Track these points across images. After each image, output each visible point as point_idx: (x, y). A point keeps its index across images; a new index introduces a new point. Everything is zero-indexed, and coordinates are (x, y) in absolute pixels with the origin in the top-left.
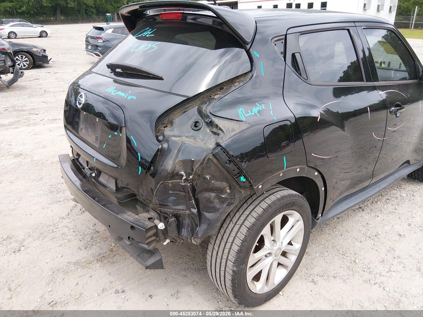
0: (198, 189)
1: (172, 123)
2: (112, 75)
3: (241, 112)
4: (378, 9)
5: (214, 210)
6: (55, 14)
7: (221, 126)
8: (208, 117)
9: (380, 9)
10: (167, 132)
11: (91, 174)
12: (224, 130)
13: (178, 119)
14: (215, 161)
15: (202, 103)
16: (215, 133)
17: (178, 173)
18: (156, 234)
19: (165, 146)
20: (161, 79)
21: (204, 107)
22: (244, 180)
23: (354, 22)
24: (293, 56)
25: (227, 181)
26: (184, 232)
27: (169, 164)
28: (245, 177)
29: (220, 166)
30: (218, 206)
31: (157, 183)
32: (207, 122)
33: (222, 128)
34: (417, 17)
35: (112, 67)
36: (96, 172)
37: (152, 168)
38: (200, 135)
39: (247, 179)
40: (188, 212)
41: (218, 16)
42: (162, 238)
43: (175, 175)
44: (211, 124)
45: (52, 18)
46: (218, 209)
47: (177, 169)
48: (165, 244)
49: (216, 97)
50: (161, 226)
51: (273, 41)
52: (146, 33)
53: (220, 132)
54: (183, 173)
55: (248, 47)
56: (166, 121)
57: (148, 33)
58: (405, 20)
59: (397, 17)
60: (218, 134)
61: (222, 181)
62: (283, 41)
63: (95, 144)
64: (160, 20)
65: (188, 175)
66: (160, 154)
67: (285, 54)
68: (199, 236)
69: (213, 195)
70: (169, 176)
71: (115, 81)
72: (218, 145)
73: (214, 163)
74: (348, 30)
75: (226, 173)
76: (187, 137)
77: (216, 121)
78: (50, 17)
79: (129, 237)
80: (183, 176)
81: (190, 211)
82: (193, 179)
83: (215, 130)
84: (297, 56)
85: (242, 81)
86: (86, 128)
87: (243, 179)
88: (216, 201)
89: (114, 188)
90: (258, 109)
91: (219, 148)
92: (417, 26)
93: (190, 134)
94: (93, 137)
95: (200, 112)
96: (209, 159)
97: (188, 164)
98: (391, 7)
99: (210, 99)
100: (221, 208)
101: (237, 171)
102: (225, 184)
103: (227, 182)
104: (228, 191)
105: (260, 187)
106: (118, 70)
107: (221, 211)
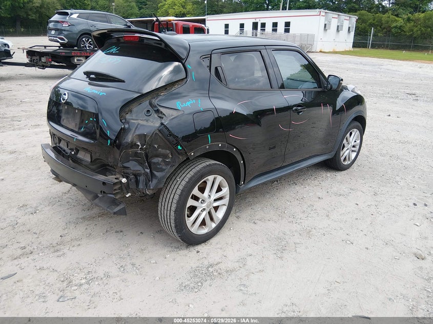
0: (150, 155)
1: (131, 111)
2: (87, 79)
3: (178, 104)
4: (338, 29)
5: (162, 170)
6: (14, 26)
7: (164, 112)
8: (156, 107)
9: (339, 30)
10: (128, 117)
11: (71, 152)
12: (166, 115)
13: (136, 108)
14: (160, 134)
15: (152, 98)
16: (160, 117)
17: (135, 143)
18: (120, 188)
19: (127, 126)
20: (124, 82)
21: (153, 101)
22: (181, 148)
23: (265, 46)
24: (216, 68)
25: (168, 148)
26: (141, 186)
27: (129, 138)
28: (181, 146)
29: (164, 139)
30: (164, 167)
31: (121, 151)
32: (155, 110)
33: (165, 114)
34: (374, 37)
35: (88, 74)
36: (75, 151)
37: (117, 141)
38: (151, 118)
39: (183, 148)
40: (143, 172)
41: (161, 40)
42: (125, 191)
43: (133, 145)
44: (158, 111)
45: (11, 30)
46: (165, 170)
47: (134, 140)
48: (127, 196)
49: (162, 94)
50: (124, 180)
51: (201, 58)
52: (112, 50)
53: (163, 116)
54: (139, 143)
55: (184, 61)
56: (127, 110)
57: (114, 50)
58: (363, 40)
59: (356, 37)
60: (163, 118)
61: (166, 149)
62: (209, 58)
63: (74, 129)
64: (123, 41)
65: (142, 145)
66: (123, 132)
67: (210, 67)
68: (151, 188)
69: (160, 159)
70: (129, 146)
71: (90, 84)
72: (162, 124)
73: (160, 136)
74: (260, 51)
75: (168, 143)
76: (141, 120)
77: (161, 109)
78: (9, 28)
79: (101, 192)
80: (139, 146)
81: (144, 170)
82: (146, 148)
83: (160, 115)
84: (219, 69)
85: (180, 85)
86: (67, 118)
87: (179, 147)
88: (163, 163)
89: (90, 160)
90: (190, 102)
91: (163, 126)
92: (373, 46)
93: (144, 118)
94: (73, 124)
95: (151, 104)
96: (156, 133)
97: (142, 137)
98: (349, 28)
99: (158, 95)
100: (165, 169)
101: (175, 142)
102: (168, 152)
103: (169, 150)
104: (170, 156)
105: (192, 154)
106: (92, 76)
107: (166, 171)
